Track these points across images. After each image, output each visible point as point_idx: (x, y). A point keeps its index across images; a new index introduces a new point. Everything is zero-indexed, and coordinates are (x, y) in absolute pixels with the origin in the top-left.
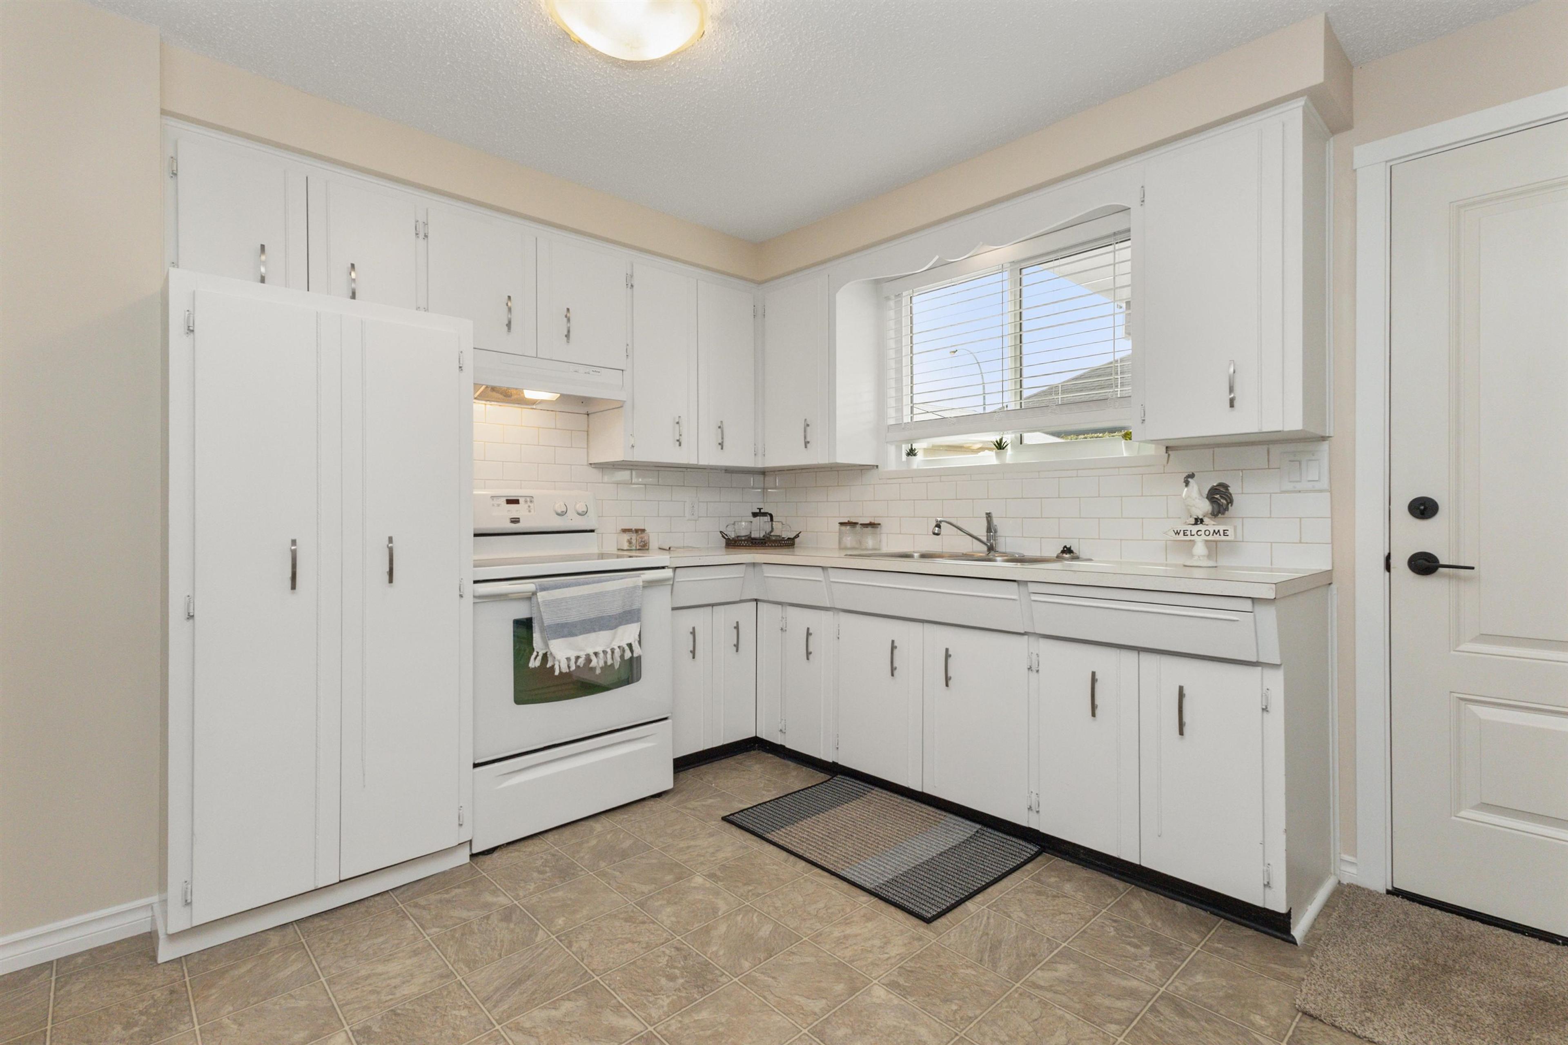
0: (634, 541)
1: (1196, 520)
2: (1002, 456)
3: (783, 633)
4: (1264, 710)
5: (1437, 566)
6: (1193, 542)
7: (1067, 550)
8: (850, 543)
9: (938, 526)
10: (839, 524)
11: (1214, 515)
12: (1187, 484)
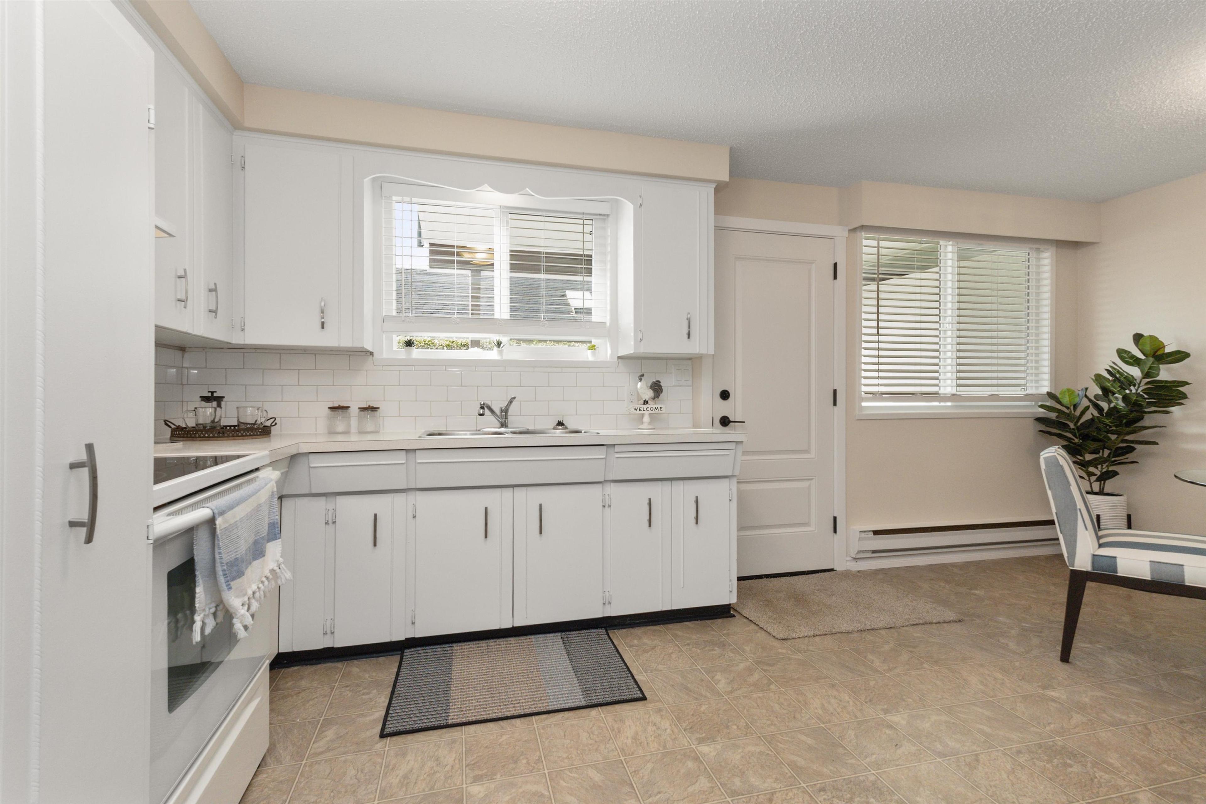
1: (645, 401)
2: (501, 353)
3: (331, 526)
4: (730, 500)
5: (730, 422)
6: (643, 415)
7: (560, 424)
8: (340, 427)
9: (482, 408)
10: (329, 408)
11: (654, 399)
12: (641, 380)
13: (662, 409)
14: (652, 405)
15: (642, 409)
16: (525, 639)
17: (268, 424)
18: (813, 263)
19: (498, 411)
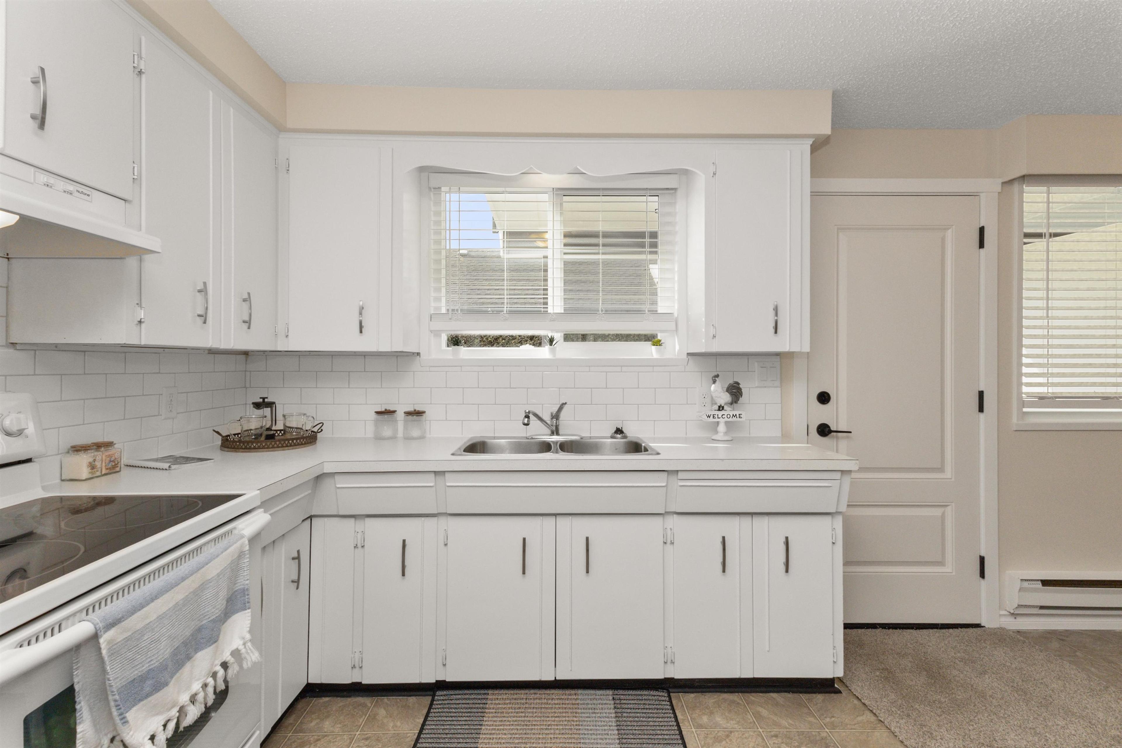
0: (98, 464)
1: (719, 407)
2: (553, 352)
3: (360, 550)
4: (834, 543)
5: (831, 431)
6: (718, 423)
7: (619, 431)
8: (387, 432)
9: (527, 417)
10: (375, 412)
11: (731, 404)
12: (714, 382)
13: (742, 416)
14: (728, 411)
15: (716, 416)
16: (570, 695)
17: (315, 429)
18: (950, 228)
19: (547, 418)
